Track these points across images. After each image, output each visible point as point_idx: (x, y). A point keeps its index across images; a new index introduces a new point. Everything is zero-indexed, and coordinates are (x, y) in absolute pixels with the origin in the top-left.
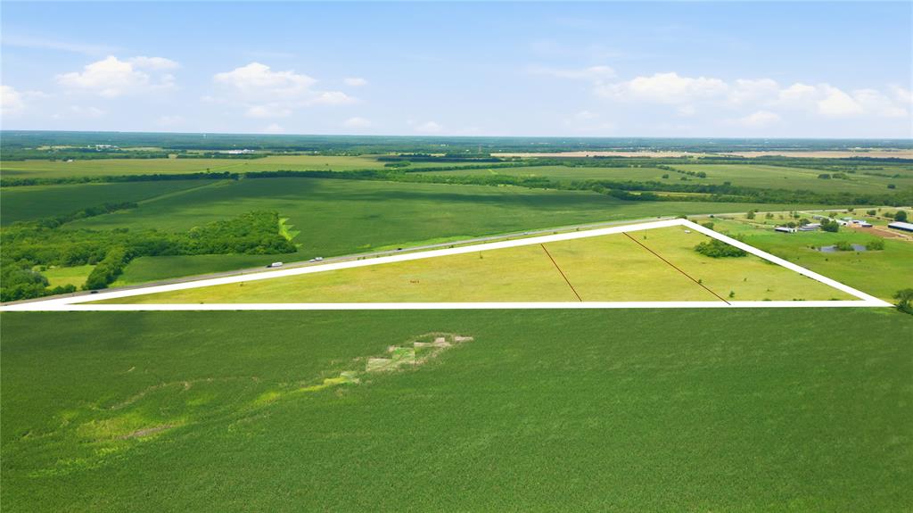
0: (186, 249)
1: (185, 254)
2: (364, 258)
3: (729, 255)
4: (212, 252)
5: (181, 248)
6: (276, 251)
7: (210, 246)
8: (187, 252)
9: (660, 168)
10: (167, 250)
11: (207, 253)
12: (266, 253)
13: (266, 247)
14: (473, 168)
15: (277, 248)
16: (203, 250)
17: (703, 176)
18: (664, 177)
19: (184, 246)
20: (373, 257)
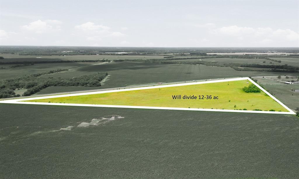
0: (65, 84)
1: (65, 86)
2: (119, 89)
3: (253, 92)
4: (73, 86)
5: (64, 84)
6: (93, 86)
7: (73, 83)
8: (66, 85)
9: (266, 59)
10: (60, 84)
11: (72, 86)
12: (90, 86)
13: (91, 84)
14: (194, 58)
15: (93, 85)
16: (71, 85)
17: (280, 62)
18: (264, 62)
19: (65, 83)
20: (123, 89)
